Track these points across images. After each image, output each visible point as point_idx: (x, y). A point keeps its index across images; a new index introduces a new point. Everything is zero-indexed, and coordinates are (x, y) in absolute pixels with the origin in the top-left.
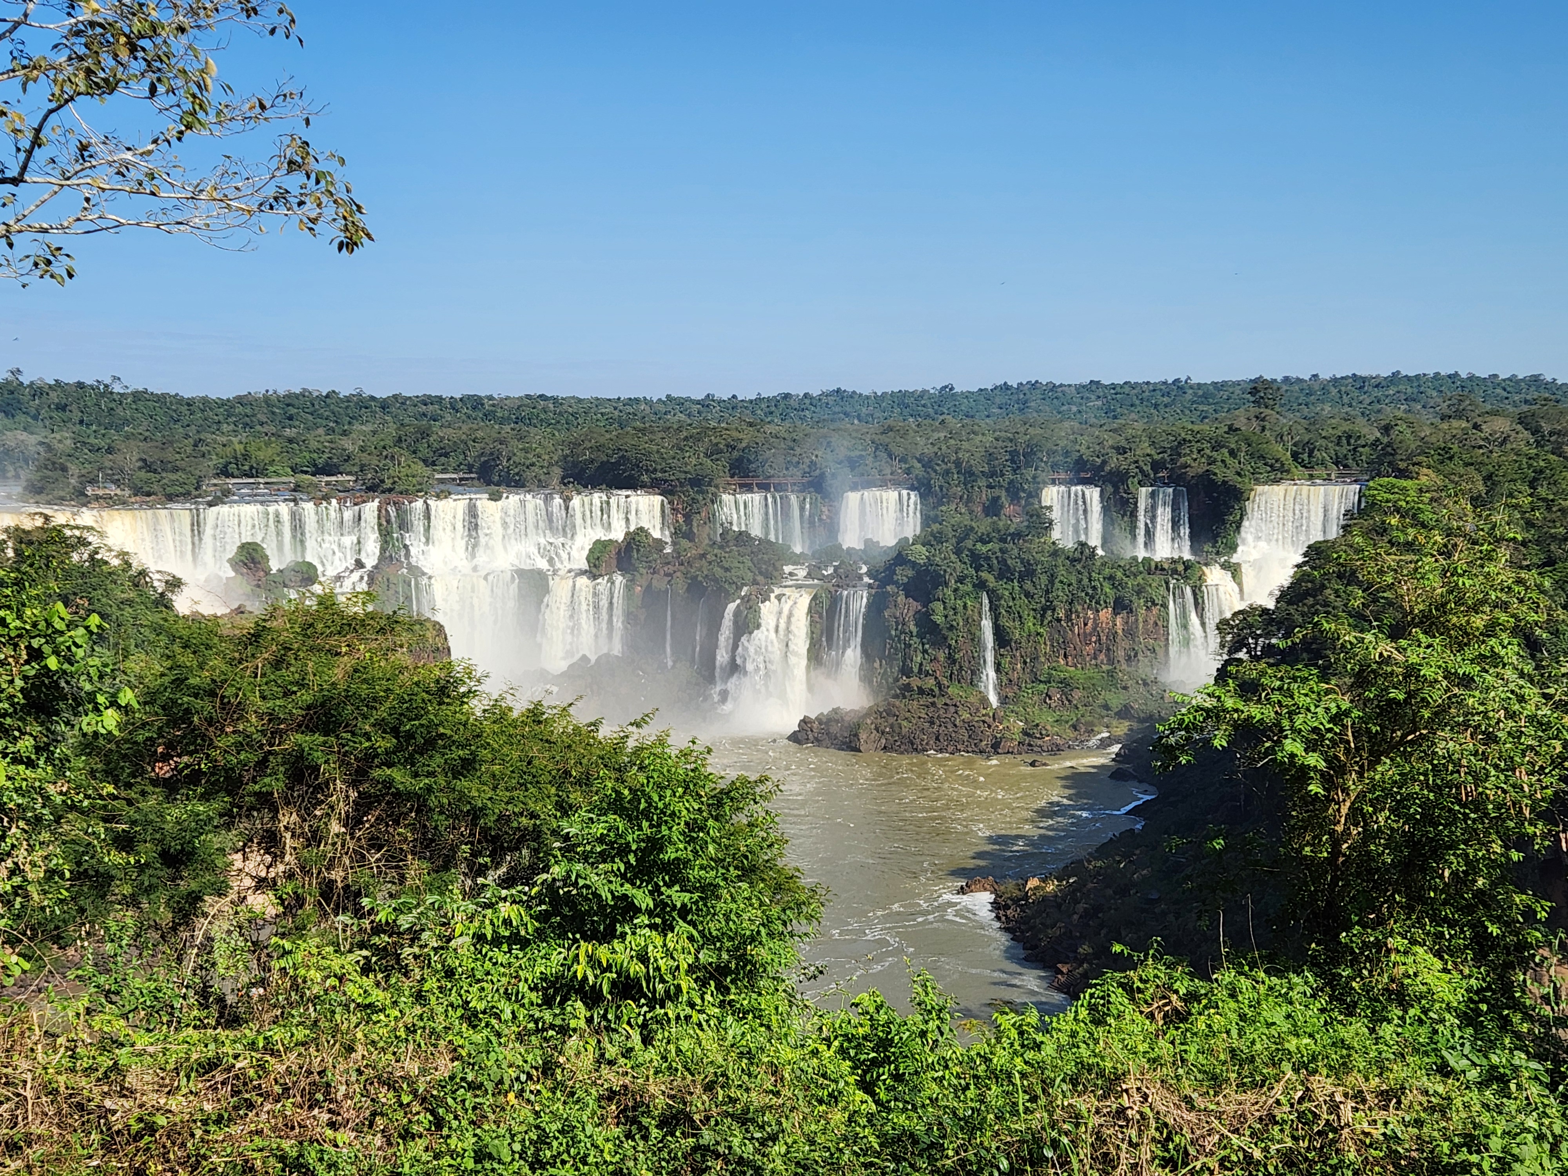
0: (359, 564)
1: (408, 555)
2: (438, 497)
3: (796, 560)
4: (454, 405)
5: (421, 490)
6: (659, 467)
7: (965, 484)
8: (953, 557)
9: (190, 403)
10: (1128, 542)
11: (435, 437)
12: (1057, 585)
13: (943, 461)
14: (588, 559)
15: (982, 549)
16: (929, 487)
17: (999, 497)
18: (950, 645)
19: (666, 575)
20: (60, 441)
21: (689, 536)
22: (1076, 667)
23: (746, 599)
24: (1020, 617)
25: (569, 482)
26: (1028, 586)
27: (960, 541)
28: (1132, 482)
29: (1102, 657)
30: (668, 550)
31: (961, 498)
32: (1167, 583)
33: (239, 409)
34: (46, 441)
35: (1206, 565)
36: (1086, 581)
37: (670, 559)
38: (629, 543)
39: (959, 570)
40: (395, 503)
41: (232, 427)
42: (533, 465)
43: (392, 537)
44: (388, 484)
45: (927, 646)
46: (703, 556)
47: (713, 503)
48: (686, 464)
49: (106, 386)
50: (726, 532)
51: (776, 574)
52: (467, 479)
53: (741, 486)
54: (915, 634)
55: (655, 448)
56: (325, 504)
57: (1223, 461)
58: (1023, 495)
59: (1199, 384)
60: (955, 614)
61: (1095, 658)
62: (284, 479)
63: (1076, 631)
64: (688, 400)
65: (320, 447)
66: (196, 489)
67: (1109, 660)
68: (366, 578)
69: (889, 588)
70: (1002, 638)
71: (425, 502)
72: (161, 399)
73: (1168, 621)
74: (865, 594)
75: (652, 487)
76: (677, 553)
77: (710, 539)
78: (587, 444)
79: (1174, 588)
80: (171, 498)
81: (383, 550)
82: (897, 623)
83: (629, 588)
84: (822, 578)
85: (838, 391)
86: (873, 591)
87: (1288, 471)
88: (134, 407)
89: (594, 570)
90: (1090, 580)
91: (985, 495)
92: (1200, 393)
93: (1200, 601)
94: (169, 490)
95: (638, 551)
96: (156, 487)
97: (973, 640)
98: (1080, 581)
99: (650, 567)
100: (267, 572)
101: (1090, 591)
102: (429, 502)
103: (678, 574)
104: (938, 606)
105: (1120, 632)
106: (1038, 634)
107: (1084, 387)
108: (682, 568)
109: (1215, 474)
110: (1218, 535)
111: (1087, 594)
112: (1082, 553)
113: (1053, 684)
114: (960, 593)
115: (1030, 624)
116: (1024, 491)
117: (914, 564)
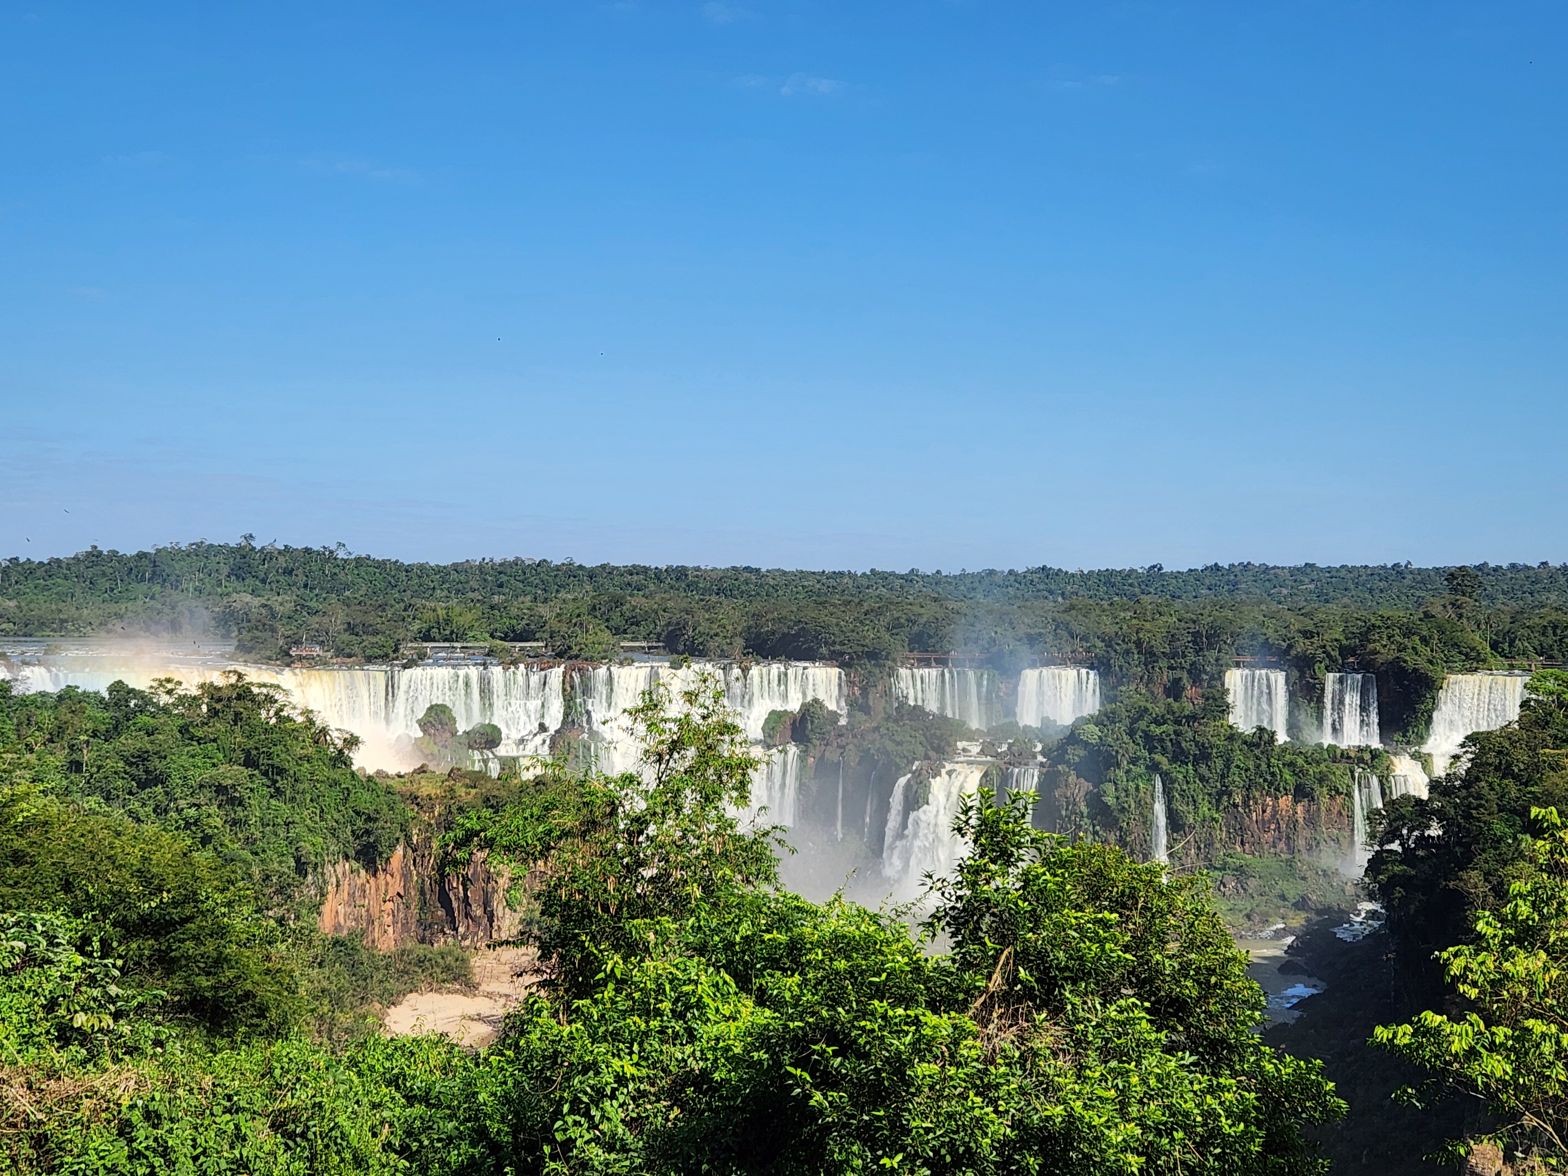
0: (543, 728)
1: (589, 721)
2: (621, 664)
3: (970, 736)
4: (658, 575)
5: (606, 657)
6: (838, 640)
7: (1146, 665)
8: (1126, 738)
9: (408, 570)
10: (1314, 728)
11: (628, 605)
12: (1233, 769)
13: (1123, 641)
14: (763, 729)
15: (1157, 730)
16: (1108, 666)
17: (1180, 679)
18: (1121, 828)
19: (839, 747)
20: (281, 604)
21: (866, 709)
22: (1253, 854)
23: (917, 774)
24: (1194, 801)
25: (748, 653)
26: (1203, 769)
27: (1134, 721)
28: (1319, 667)
29: (1282, 845)
30: (843, 722)
31: (1141, 678)
32: (1352, 772)
33: (454, 576)
34: (269, 603)
35: (1395, 754)
36: (1264, 766)
37: (844, 731)
38: (804, 714)
39: (1131, 751)
40: (579, 670)
41: (445, 593)
42: (717, 635)
43: (575, 703)
44: (575, 651)
45: (1098, 828)
46: (877, 729)
47: (890, 677)
48: (865, 637)
49: (331, 552)
50: (902, 705)
51: (947, 748)
52: (656, 647)
53: (919, 660)
54: (1085, 814)
55: (835, 621)
56: (513, 668)
57: (1414, 648)
58: (1205, 677)
59: (1419, 569)
60: (1127, 796)
61: (1275, 847)
62: (482, 644)
63: (1254, 818)
64: (892, 574)
65: (520, 613)
66: (394, 652)
67: (1289, 849)
68: (548, 742)
69: (1060, 767)
70: (1175, 823)
71: (608, 669)
72: (381, 565)
73: (1353, 811)
74: (1036, 773)
75: (831, 659)
76: (850, 726)
77: (886, 713)
78: (770, 616)
79: (1360, 777)
80: (369, 660)
81: (566, 715)
82: (1068, 804)
83: (802, 758)
84: (997, 755)
85: (1044, 568)
86: (1045, 770)
87: (1484, 661)
88: (356, 572)
89: (769, 740)
90: (1269, 766)
91: (1166, 676)
92: (1419, 578)
93: (1388, 791)
94: (369, 652)
95: (812, 722)
96: (356, 649)
97: (1144, 823)
98: (1258, 767)
99: (824, 739)
100: (454, 734)
101: (1269, 778)
102: (612, 669)
103: (851, 746)
104: (1110, 788)
105: (1301, 820)
106: (1213, 819)
107: (1298, 569)
108: (855, 741)
109: (1405, 661)
110: (1409, 724)
111: (1265, 780)
112: (1260, 738)
113: (1228, 871)
114: (1132, 775)
115: (1205, 809)
116: (1206, 673)
117: (1086, 744)
